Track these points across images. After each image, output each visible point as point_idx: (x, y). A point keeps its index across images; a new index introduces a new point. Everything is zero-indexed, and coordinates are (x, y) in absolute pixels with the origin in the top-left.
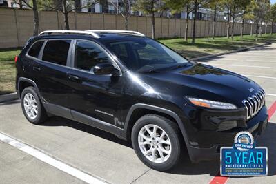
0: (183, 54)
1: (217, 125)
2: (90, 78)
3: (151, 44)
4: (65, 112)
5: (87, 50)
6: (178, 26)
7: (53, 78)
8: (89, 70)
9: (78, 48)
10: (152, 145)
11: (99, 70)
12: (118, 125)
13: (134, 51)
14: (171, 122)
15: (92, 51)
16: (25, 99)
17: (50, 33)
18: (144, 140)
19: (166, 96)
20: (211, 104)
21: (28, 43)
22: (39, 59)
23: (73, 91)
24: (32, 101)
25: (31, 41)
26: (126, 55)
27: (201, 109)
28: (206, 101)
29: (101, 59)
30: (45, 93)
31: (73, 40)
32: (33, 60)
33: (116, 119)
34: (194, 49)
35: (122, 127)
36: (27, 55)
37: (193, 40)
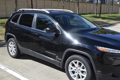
0: (94, 23)
1: (112, 62)
2: (44, 34)
3: (77, 17)
4: (30, 52)
5: (42, 19)
6: (92, 8)
7: (24, 34)
8: (43, 30)
9: (38, 19)
10: (76, 71)
11: (49, 30)
12: (58, 60)
13: (67, 20)
14: (87, 59)
15: (45, 20)
16: (9, 44)
17: (23, 10)
18: (72, 69)
19: (84, 45)
20: (109, 50)
21: (12, 15)
22: (17, 24)
23: (35, 41)
24: (13, 46)
25: (13, 14)
26: (63, 23)
27: (103, 53)
28: (106, 48)
29: (50, 24)
30: (20, 42)
31: (35, 14)
32: (14, 24)
33: (57, 57)
34: (100, 20)
35: (60, 61)
36: (11, 21)
37: (100, 15)
